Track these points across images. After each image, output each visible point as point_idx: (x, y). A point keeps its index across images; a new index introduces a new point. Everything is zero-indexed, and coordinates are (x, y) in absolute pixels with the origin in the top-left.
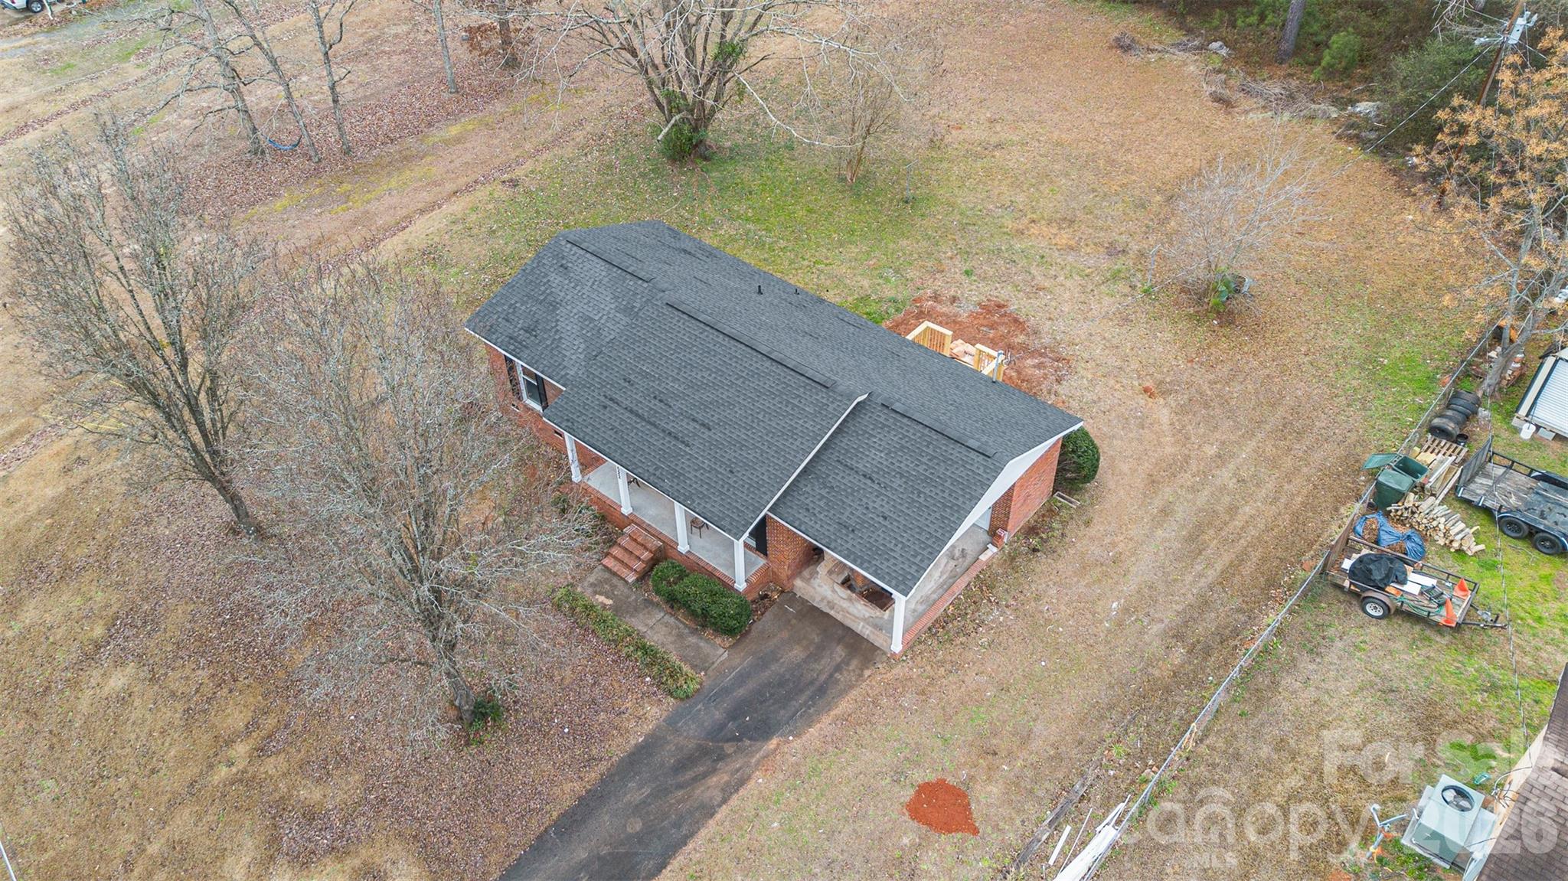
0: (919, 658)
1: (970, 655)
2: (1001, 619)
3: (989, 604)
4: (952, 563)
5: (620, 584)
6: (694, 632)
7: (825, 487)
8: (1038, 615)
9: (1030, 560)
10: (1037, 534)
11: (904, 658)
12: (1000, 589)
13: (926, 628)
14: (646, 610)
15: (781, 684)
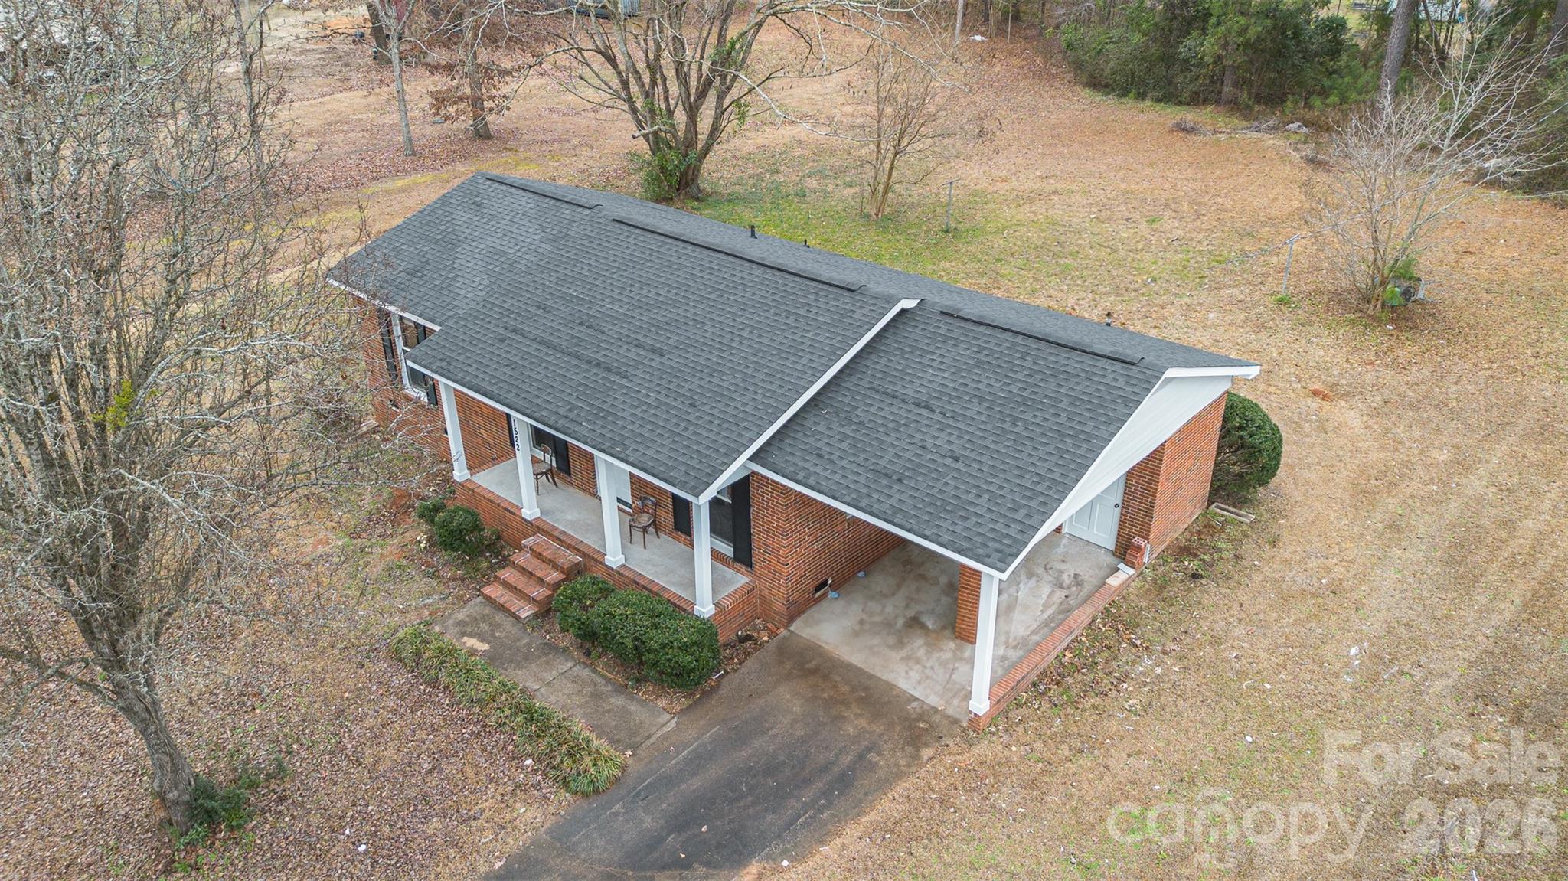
0: (1020, 729)
1: (1114, 726)
2: (1159, 670)
3: (1134, 650)
4: (1060, 594)
5: (507, 623)
6: (621, 689)
7: (850, 422)
8: (1221, 666)
9: (1190, 589)
10: (1195, 556)
11: (993, 729)
12: (1150, 629)
13: (1026, 683)
14: (544, 659)
15: (770, 770)
